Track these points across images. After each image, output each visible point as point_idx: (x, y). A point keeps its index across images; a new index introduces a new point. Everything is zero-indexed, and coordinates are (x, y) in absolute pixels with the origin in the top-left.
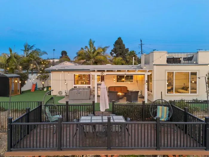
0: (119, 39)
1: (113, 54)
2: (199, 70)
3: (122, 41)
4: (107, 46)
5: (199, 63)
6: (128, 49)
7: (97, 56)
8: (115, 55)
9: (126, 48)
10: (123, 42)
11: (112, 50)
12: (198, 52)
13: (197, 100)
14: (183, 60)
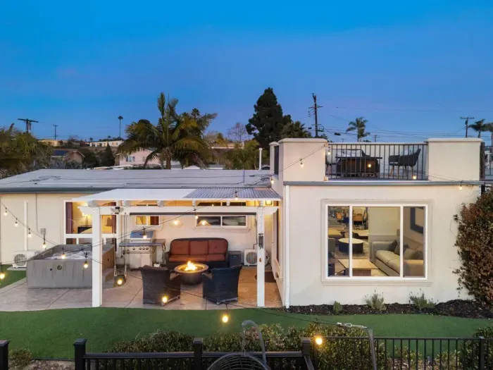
0: (269, 92)
1: (253, 129)
2: (429, 202)
3: (274, 98)
4: (211, 113)
5: (432, 179)
6: (289, 116)
7: (180, 141)
8: (257, 132)
9: (284, 115)
10: (277, 100)
11: (250, 121)
12: (427, 144)
13: (423, 301)
14: (390, 164)
